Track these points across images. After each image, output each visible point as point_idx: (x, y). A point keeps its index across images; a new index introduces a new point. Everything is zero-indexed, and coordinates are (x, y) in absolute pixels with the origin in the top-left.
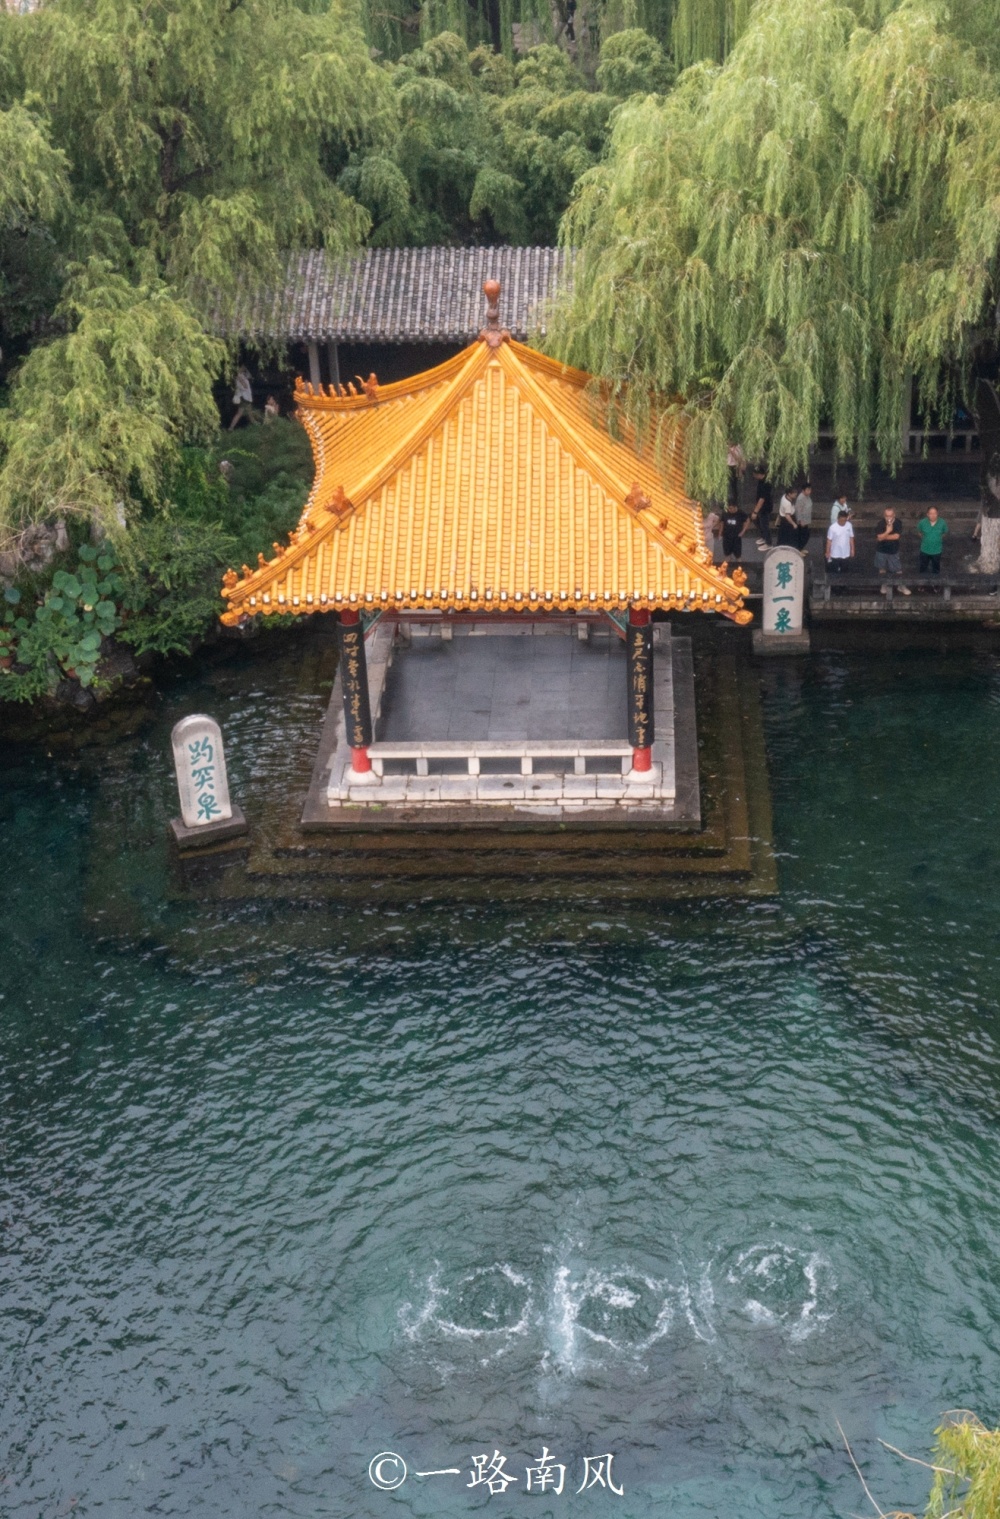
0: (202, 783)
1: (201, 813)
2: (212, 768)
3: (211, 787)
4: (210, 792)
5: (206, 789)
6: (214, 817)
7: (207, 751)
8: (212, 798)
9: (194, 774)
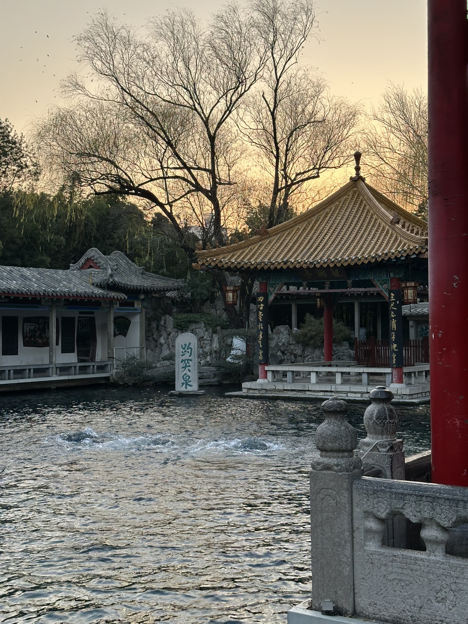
0: (185, 367)
1: (183, 384)
2: (191, 360)
3: (189, 371)
4: (189, 374)
5: (186, 371)
6: (189, 389)
7: (189, 350)
8: (189, 377)
9: (182, 362)
